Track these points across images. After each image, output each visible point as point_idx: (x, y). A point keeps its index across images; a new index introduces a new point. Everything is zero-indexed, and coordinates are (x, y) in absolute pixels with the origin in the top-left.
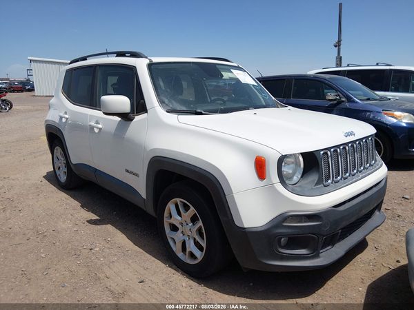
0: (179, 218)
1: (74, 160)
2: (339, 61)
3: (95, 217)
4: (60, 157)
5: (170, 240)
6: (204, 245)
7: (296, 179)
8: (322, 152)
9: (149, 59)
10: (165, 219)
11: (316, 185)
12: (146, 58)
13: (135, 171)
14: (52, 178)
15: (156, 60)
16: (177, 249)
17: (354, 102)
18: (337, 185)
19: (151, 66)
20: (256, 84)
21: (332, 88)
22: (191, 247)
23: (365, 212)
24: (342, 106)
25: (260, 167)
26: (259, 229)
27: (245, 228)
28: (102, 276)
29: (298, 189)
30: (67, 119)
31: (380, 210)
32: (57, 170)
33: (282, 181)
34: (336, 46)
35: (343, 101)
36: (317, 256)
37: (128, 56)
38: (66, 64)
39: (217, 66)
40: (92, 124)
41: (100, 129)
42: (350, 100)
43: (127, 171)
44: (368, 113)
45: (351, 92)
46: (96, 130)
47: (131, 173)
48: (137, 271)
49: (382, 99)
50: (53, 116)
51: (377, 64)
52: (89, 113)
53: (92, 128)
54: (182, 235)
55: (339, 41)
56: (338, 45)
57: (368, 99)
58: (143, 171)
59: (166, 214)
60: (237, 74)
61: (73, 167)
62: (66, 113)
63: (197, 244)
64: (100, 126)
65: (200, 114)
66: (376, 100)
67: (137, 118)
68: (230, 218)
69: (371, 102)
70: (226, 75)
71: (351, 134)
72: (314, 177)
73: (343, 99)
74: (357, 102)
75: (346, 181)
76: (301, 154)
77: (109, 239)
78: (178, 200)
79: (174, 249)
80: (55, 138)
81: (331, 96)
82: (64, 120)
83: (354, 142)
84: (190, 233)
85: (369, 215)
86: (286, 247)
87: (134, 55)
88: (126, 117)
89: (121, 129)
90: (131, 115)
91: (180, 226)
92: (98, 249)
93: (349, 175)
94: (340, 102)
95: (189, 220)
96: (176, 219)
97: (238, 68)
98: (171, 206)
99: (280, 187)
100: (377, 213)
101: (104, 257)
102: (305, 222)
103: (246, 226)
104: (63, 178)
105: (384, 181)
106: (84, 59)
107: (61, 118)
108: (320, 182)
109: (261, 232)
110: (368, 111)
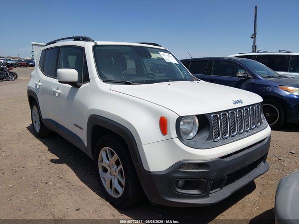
0: (108, 162)
1: (44, 117)
2: (255, 49)
3: (56, 158)
4: (36, 114)
5: (102, 179)
6: (123, 183)
7: (192, 135)
8: (212, 115)
9: (95, 43)
10: (99, 163)
11: (207, 140)
12: (93, 41)
13: (80, 126)
14: (31, 129)
15: (99, 43)
16: (106, 186)
17: (258, 78)
18: (225, 141)
19: (95, 48)
20: (178, 63)
21: (242, 68)
22: (116, 184)
23: (248, 163)
24: (249, 81)
25: (163, 124)
26: (162, 173)
27: (150, 172)
28: (50, 204)
29: (192, 143)
30: (40, 86)
31: (265, 162)
32: (34, 124)
33: (180, 137)
34: (252, 38)
35: (250, 78)
36: (207, 196)
37: (81, 40)
38: (43, 46)
39: (148, 49)
40: (54, 89)
41: (59, 94)
42: (254, 77)
43: (75, 125)
44: (268, 88)
45: (256, 71)
46: (57, 95)
47: (78, 126)
48: (76, 201)
49: (280, 77)
50: (32, 84)
51: (280, 51)
52: (54, 82)
53: (54, 93)
54: (110, 175)
55: (255, 34)
56: (254, 37)
57: (269, 77)
58: (85, 126)
59: (99, 159)
60: (163, 55)
61: (43, 122)
62: (40, 81)
63: (119, 182)
64: (59, 91)
65: (129, 84)
66: (275, 78)
67: (83, 86)
68: (140, 164)
69: (271, 79)
70: (154, 56)
71: (240, 102)
72: (206, 134)
73: (250, 76)
74: (260, 79)
75: (233, 138)
76: (197, 116)
77: (61, 176)
78: (107, 148)
79: (105, 186)
80: (33, 100)
81: (241, 73)
82: (38, 87)
83: (242, 108)
84: (115, 174)
85: (255, 165)
86: (183, 188)
87: (85, 39)
88: (75, 85)
89: (72, 94)
90: (79, 84)
91: (108, 168)
92: (51, 183)
93: (237, 134)
94: (247, 78)
95: (114, 164)
96: (106, 163)
97: (165, 51)
98: (102, 153)
99: (177, 141)
100: (262, 164)
101: (54, 189)
102: (197, 169)
103: (151, 170)
104: (38, 129)
105: (267, 139)
106: (55, 42)
107: (37, 85)
108: (210, 138)
109: (163, 175)
110: (268, 86)
